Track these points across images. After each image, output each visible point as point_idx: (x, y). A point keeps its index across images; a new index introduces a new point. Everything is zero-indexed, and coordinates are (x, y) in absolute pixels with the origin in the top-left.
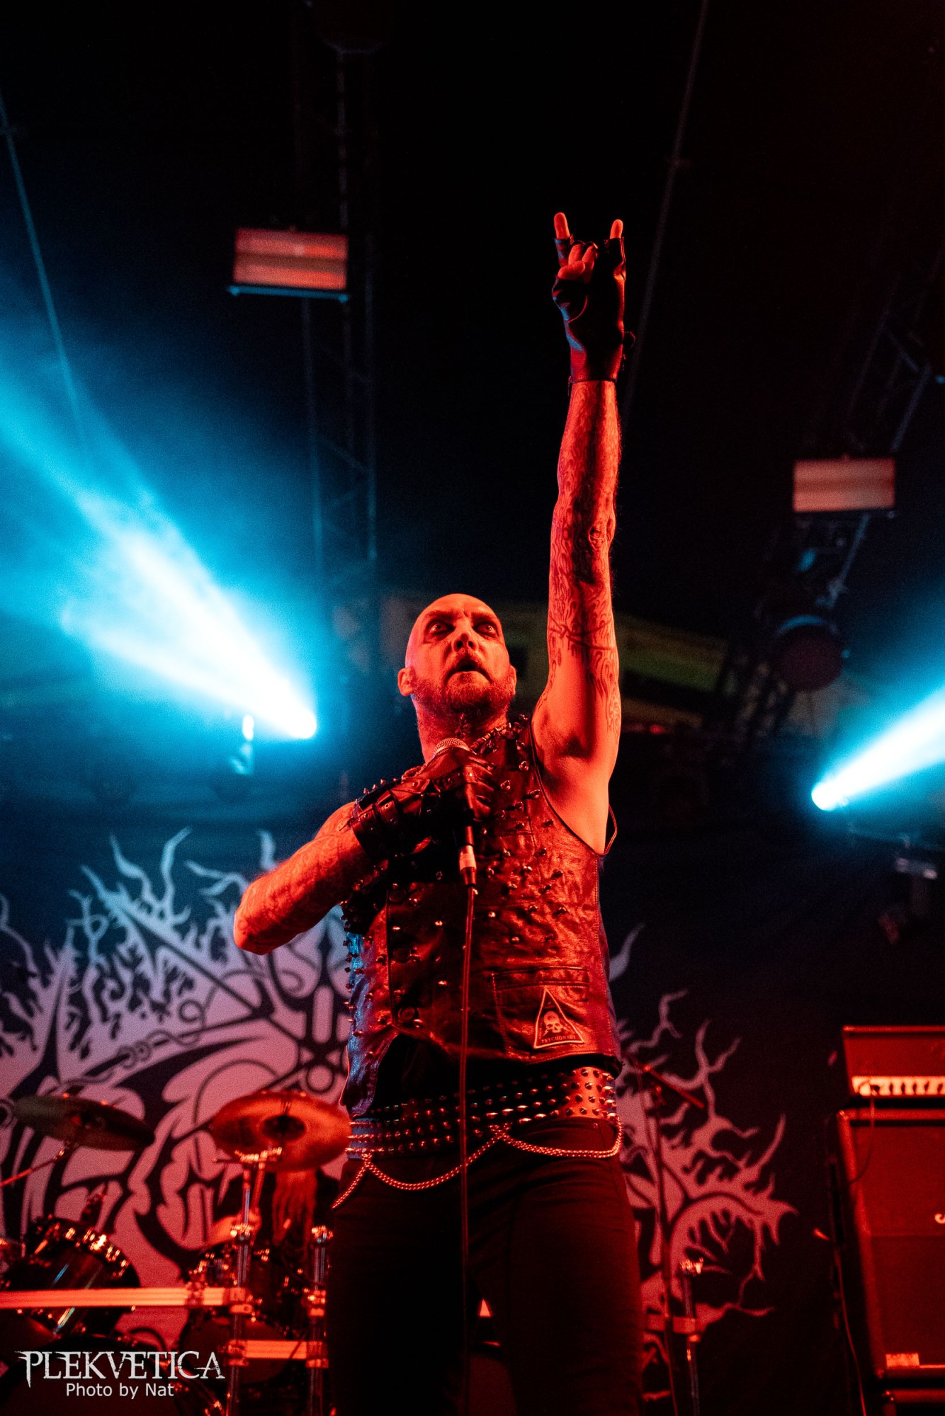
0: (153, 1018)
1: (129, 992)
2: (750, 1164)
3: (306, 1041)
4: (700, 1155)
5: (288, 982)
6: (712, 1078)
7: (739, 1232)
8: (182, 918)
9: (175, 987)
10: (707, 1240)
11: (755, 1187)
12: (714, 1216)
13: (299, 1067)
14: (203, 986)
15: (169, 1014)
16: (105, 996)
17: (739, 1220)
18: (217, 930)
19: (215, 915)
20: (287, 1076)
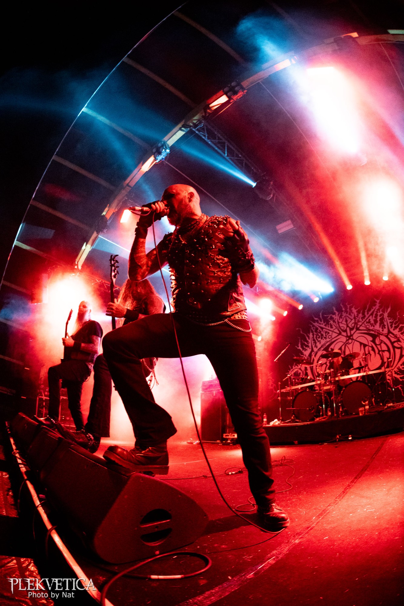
0: (325, 339)
1: (321, 337)
3: (347, 336)
5: (342, 328)
8: (325, 324)
9: (327, 334)
13: (347, 340)
14: (331, 332)
15: (327, 338)
16: (318, 338)
18: (330, 323)
19: (330, 322)
20: (346, 342)
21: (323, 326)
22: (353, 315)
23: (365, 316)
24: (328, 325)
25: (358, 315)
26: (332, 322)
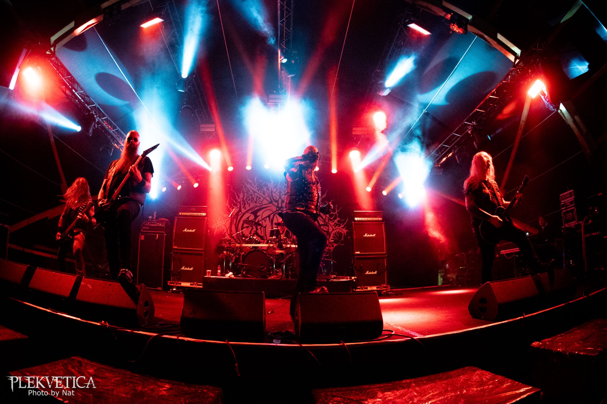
0: (255, 204)
1: (251, 200)
2: (342, 225)
3: (278, 207)
4: (335, 223)
5: (275, 198)
6: (338, 212)
7: (341, 234)
8: (258, 188)
9: (258, 199)
10: (336, 235)
11: (343, 228)
12: (337, 232)
13: (276, 210)
15: (257, 203)
16: (247, 200)
17: (340, 232)
19: (263, 188)
20: (275, 212)
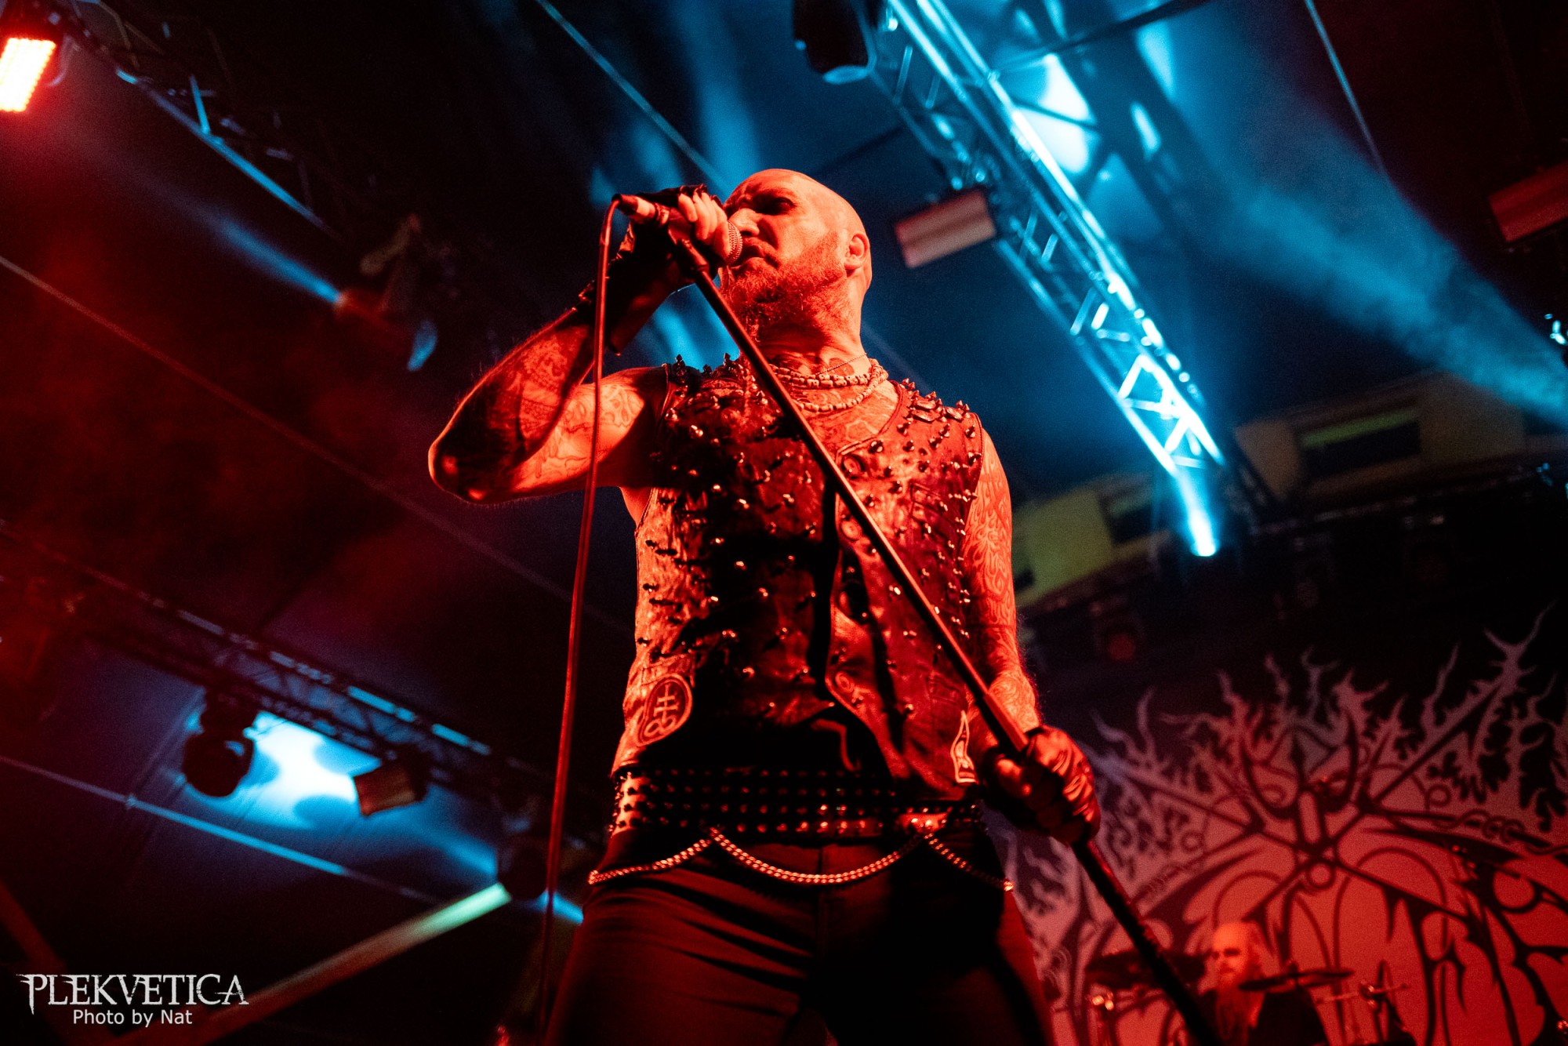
0: (1161, 854)
1: (1136, 837)
3: (1300, 844)
5: (1271, 796)
14: (1197, 818)
15: (1173, 848)
19: (1196, 755)
20: (1290, 878)
21: (1152, 777)
22: (1341, 727)
23: (1419, 736)
24: (1185, 770)
25: (1372, 726)
26: (1204, 757)
